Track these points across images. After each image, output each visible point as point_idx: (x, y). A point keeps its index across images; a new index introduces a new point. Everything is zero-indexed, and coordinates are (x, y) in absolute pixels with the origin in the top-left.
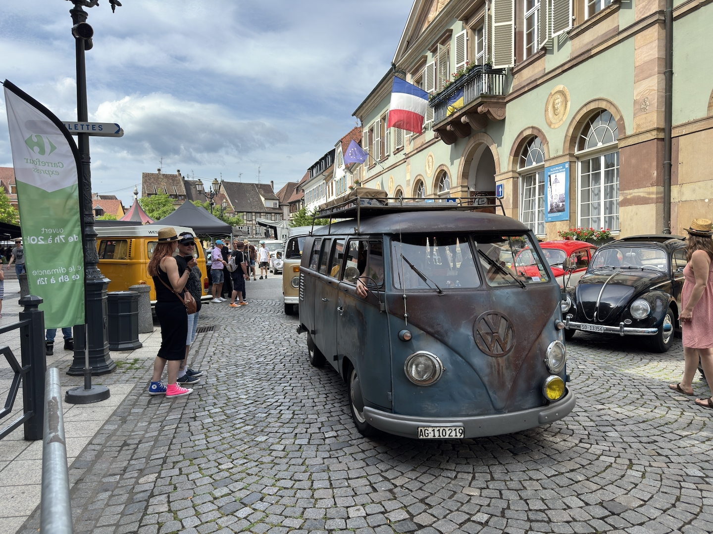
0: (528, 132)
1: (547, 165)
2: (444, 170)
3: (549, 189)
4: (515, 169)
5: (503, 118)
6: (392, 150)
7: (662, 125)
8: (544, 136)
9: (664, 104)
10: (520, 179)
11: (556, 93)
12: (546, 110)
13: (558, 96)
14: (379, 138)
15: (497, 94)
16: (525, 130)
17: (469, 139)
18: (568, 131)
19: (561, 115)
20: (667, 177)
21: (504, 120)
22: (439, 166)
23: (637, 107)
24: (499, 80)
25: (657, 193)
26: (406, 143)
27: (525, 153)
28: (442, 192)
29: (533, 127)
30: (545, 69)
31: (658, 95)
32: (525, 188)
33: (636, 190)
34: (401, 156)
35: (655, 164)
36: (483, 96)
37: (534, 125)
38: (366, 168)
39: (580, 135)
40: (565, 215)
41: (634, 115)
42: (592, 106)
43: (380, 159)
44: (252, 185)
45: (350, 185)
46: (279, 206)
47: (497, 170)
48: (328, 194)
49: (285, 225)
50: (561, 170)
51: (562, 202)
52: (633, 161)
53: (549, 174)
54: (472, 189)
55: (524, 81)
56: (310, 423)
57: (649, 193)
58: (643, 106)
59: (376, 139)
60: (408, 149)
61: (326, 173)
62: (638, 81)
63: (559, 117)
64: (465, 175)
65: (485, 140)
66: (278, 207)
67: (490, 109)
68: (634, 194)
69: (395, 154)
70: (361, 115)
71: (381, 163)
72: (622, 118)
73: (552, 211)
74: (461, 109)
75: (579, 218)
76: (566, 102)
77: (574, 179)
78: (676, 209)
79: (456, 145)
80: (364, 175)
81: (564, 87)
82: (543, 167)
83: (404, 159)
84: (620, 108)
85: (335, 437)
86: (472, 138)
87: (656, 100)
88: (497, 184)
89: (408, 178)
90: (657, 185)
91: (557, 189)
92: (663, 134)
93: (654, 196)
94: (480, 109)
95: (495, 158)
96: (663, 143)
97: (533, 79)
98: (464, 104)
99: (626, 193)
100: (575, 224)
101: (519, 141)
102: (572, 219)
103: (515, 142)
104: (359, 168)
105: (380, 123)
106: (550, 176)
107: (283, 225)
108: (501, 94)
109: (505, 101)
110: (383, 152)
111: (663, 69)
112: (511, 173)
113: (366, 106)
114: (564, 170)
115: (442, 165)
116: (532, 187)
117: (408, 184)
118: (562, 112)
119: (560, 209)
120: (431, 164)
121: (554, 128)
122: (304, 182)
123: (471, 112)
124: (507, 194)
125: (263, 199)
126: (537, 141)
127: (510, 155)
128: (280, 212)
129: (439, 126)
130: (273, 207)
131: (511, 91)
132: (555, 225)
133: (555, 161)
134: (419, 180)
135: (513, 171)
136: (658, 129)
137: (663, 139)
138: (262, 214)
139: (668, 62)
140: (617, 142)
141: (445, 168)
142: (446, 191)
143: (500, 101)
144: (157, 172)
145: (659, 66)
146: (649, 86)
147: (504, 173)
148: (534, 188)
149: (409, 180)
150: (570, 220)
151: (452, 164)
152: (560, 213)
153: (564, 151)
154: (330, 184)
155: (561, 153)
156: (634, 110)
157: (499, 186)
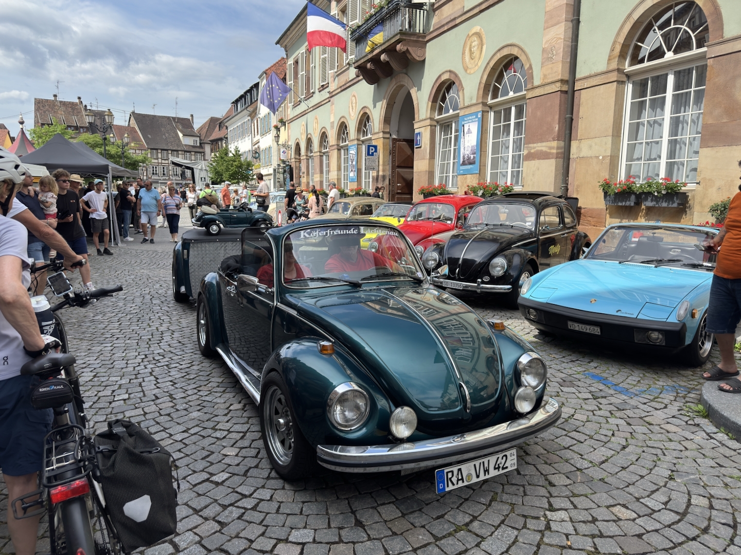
0: (446, 77)
1: (462, 113)
2: (365, 113)
3: (462, 140)
4: (433, 117)
5: (423, 59)
6: (317, 87)
7: (566, 77)
8: (460, 81)
9: (570, 54)
10: (438, 128)
11: (473, 34)
12: (463, 53)
13: (475, 38)
14: (304, 72)
15: (418, 31)
16: (443, 73)
17: (391, 79)
18: (482, 77)
19: (477, 59)
20: (568, 132)
21: (424, 61)
22: (362, 108)
23: (545, 56)
24: (420, 16)
25: (558, 148)
26: (331, 80)
27: (444, 99)
28: (365, 138)
29: (450, 71)
30: (464, 7)
31: (564, 45)
32: (442, 137)
33: (539, 144)
34: (325, 94)
35: (557, 117)
36: (401, 32)
37: (452, 69)
38: (290, 105)
39: (493, 82)
40: (475, 168)
41: (542, 64)
42: (506, 52)
43: (304, 96)
44: (168, 118)
45: (275, 124)
46: (200, 143)
47: (416, 116)
48: (253, 132)
49: (204, 166)
50: (474, 120)
51: (473, 154)
52: (539, 113)
53: (463, 123)
54: (394, 137)
55: (444, 19)
56: (106, 386)
57: (551, 148)
58: (550, 55)
59: (302, 73)
60: (333, 87)
61: (250, 109)
62: (547, 28)
63: (475, 62)
64: (387, 120)
65: (406, 81)
66: (198, 144)
67: (409, 48)
68: (537, 148)
69: (320, 92)
70: (285, 44)
71: (306, 100)
72: (531, 67)
73: (464, 164)
74: (381, 45)
75: (489, 171)
76: (482, 45)
77: (486, 130)
78: (574, 165)
79: (378, 85)
80: (289, 113)
81: (480, 29)
82: (457, 116)
83: (328, 98)
84: (530, 56)
85: (124, 400)
86: (394, 79)
87: (562, 49)
88: (417, 131)
89: (332, 120)
90: (558, 140)
91: (470, 140)
92: (567, 86)
93: (554, 151)
94: (398, 47)
95: (415, 103)
96: (566, 95)
97: (452, 18)
98: (384, 40)
99: (530, 147)
100: (484, 178)
101: (437, 85)
102: (481, 173)
103: (433, 86)
104: (283, 105)
105: (305, 55)
106: (463, 126)
107: (202, 166)
108: (421, 32)
109: (426, 40)
110: (308, 89)
111: (571, 17)
112: (429, 121)
113: (290, 34)
114: (477, 119)
115: (365, 107)
116: (449, 136)
117: (332, 127)
118: (478, 56)
119: (471, 161)
120: (354, 105)
121: (470, 74)
122: (228, 117)
123: (390, 50)
124: (425, 143)
125: (181, 135)
126: (454, 87)
127: (429, 100)
128: (201, 150)
129: (359, 63)
130: (193, 144)
131: (431, 30)
132: (466, 178)
133: (469, 109)
134: (343, 123)
135: (431, 119)
136: (562, 81)
137: (566, 92)
138: (180, 152)
139: (576, 8)
140: (525, 92)
141: (367, 111)
142: (369, 136)
143: (420, 39)
144: (53, 98)
145: (567, 12)
146: (557, 34)
147: (423, 120)
148: (451, 138)
149: (333, 122)
150: (479, 174)
151: (375, 107)
152: (471, 166)
153: (477, 100)
154: (256, 121)
155: (474, 101)
156: (542, 59)
157: (417, 134)
